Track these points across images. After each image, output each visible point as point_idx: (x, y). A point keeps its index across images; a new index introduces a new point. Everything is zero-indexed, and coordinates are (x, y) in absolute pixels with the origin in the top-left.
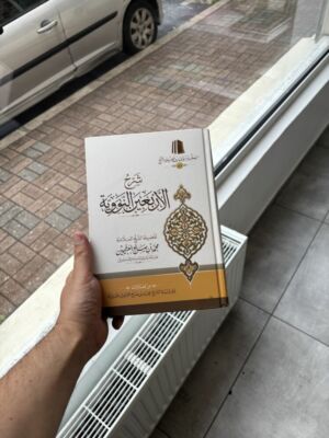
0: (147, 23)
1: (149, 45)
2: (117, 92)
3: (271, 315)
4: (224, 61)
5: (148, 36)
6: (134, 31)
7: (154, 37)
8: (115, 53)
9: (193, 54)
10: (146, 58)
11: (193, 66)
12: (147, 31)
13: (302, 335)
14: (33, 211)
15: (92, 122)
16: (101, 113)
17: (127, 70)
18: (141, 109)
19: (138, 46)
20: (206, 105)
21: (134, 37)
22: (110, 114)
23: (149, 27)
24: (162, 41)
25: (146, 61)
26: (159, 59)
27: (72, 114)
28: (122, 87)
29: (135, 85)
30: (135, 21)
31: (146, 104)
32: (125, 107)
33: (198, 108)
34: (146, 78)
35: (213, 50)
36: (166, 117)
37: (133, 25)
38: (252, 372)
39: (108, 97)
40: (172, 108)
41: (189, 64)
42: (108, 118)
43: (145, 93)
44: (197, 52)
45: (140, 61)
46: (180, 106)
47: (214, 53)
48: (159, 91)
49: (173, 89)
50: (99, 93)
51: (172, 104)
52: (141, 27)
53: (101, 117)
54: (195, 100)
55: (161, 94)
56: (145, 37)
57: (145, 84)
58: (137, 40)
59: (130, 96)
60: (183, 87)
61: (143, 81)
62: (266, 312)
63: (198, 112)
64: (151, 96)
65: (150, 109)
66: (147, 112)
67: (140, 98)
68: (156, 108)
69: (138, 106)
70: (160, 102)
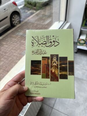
0: (17, 19)
1: (18, 24)
2: (9, 38)
5: (18, 22)
6: (13, 21)
7: (20, 22)
8: (8, 27)
10: (17, 28)
12: (17, 21)
13: (62, 114)
15: (2, 48)
17: (12, 31)
18: (16, 43)
19: (15, 25)
21: (14, 22)
22: (7, 45)
23: (18, 19)
24: (22, 23)
25: (18, 29)
26: (21, 28)
28: (11, 37)
29: (14, 36)
30: (13, 18)
31: (17, 41)
32: (11, 43)
34: (18, 33)
36: (23, 44)
37: (13, 19)
39: (6, 40)
43: (17, 38)
45: (16, 29)
50: (4, 39)
53: (4, 46)
55: (22, 38)
56: (17, 22)
58: (15, 23)
59: (13, 39)
61: (16, 34)
62: (51, 107)
64: (19, 39)
65: (18, 42)
66: (18, 43)
67: (15, 39)
68: (20, 42)
69: (15, 42)
70: (21, 40)
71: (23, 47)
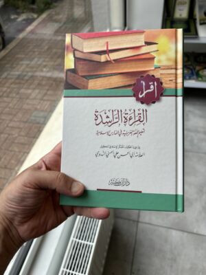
3: (138, 222)
4: (56, 53)
9: (34, 52)
11: (36, 59)
13: (161, 229)
18: (8, 97)
20: (52, 84)
24: (10, 46)
31: (10, 92)
33: (47, 88)
34: (5, 74)
35: (46, 47)
36: (27, 98)
40: (29, 91)
41: (33, 59)
43: (7, 85)
44: (36, 50)
46: (34, 89)
47: (48, 49)
48: (17, 81)
49: (26, 78)
51: (28, 88)
54: (44, 82)
55: (19, 83)
57: (6, 78)
60: (32, 77)
62: (134, 221)
63: (48, 90)
64: (13, 86)
65: (14, 95)
66: (13, 98)
67: (5, 89)
68: (18, 93)
69: (5, 95)
70: (19, 89)
71: (28, 104)
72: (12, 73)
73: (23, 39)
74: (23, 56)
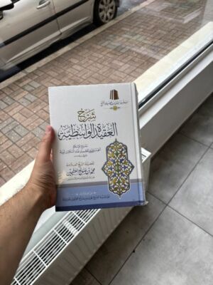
0: (110, 5)
1: (110, 20)
2: (87, 51)
3: (167, 205)
4: (159, 34)
5: (111, 14)
6: (101, 10)
7: (115, 15)
8: (87, 25)
9: (140, 28)
10: (107, 29)
11: (138, 36)
12: (110, 10)
14: (25, 126)
15: (69, 70)
16: (75, 64)
17: (95, 36)
18: (101, 64)
19: (104, 20)
20: (143, 63)
21: (101, 14)
22: (81, 66)
23: (112, 8)
24: (119, 18)
25: (108, 31)
26: (116, 30)
27: (56, 64)
28: (90, 48)
29: (99, 47)
30: (102, 3)
31: (104, 60)
32: (91, 62)
33: (138, 65)
34: (107, 43)
35: (153, 26)
36: (116, 70)
37: (101, 6)
38: (150, 240)
39: (80, 54)
40: (121, 64)
41: (136, 34)
42: (79, 68)
43: (104, 53)
44: (142, 26)
45: (104, 31)
46: (126, 63)
47: (154, 28)
48: (114, 52)
49: (123, 51)
50: (75, 51)
51: (121, 61)
52: (106, 8)
53: (74, 67)
54: (137, 60)
55: (115, 54)
56: (108, 14)
57: (105, 47)
58: (103, 16)
59: (95, 54)
60: (129, 50)
61: (103, 45)
62: (164, 203)
63: (138, 67)
64: (108, 55)
65: (107, 63)
66: (105, 66)
67: (101, 56)
68: (110, 63)
69: (99, 61)
70: (114, 59)
71: (115, 75)
72: (113, 43)
73: (135, 12)
74: (128, 30)
